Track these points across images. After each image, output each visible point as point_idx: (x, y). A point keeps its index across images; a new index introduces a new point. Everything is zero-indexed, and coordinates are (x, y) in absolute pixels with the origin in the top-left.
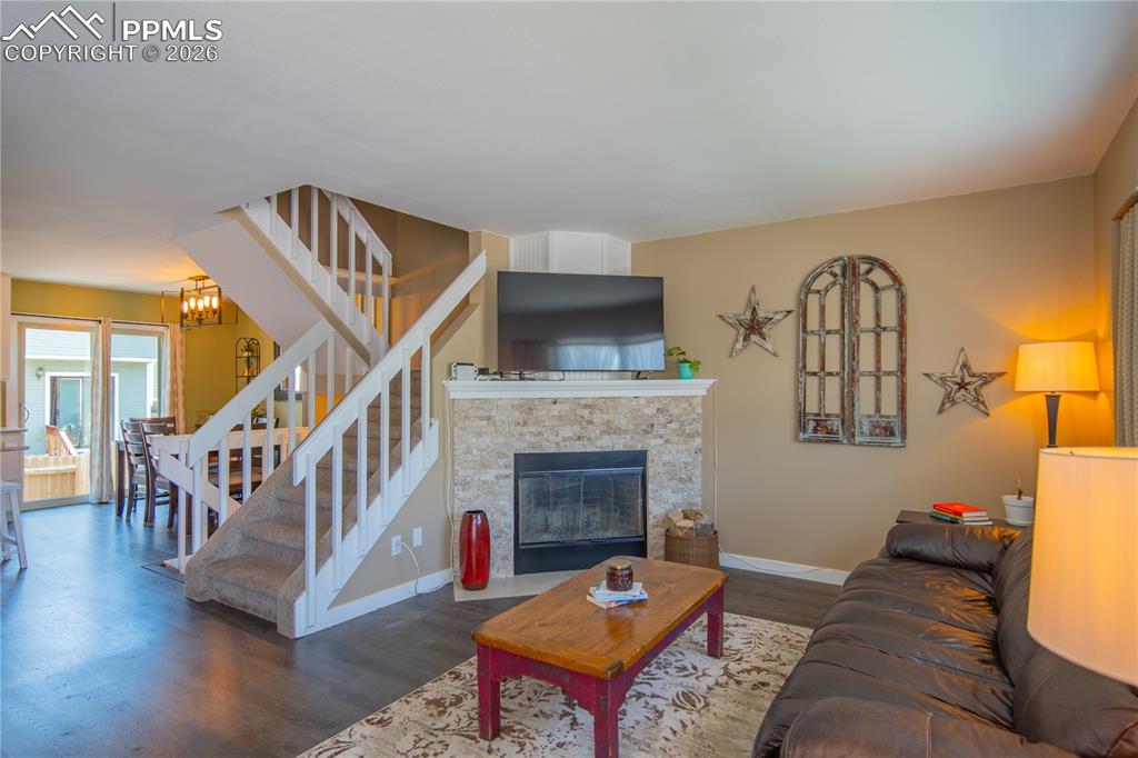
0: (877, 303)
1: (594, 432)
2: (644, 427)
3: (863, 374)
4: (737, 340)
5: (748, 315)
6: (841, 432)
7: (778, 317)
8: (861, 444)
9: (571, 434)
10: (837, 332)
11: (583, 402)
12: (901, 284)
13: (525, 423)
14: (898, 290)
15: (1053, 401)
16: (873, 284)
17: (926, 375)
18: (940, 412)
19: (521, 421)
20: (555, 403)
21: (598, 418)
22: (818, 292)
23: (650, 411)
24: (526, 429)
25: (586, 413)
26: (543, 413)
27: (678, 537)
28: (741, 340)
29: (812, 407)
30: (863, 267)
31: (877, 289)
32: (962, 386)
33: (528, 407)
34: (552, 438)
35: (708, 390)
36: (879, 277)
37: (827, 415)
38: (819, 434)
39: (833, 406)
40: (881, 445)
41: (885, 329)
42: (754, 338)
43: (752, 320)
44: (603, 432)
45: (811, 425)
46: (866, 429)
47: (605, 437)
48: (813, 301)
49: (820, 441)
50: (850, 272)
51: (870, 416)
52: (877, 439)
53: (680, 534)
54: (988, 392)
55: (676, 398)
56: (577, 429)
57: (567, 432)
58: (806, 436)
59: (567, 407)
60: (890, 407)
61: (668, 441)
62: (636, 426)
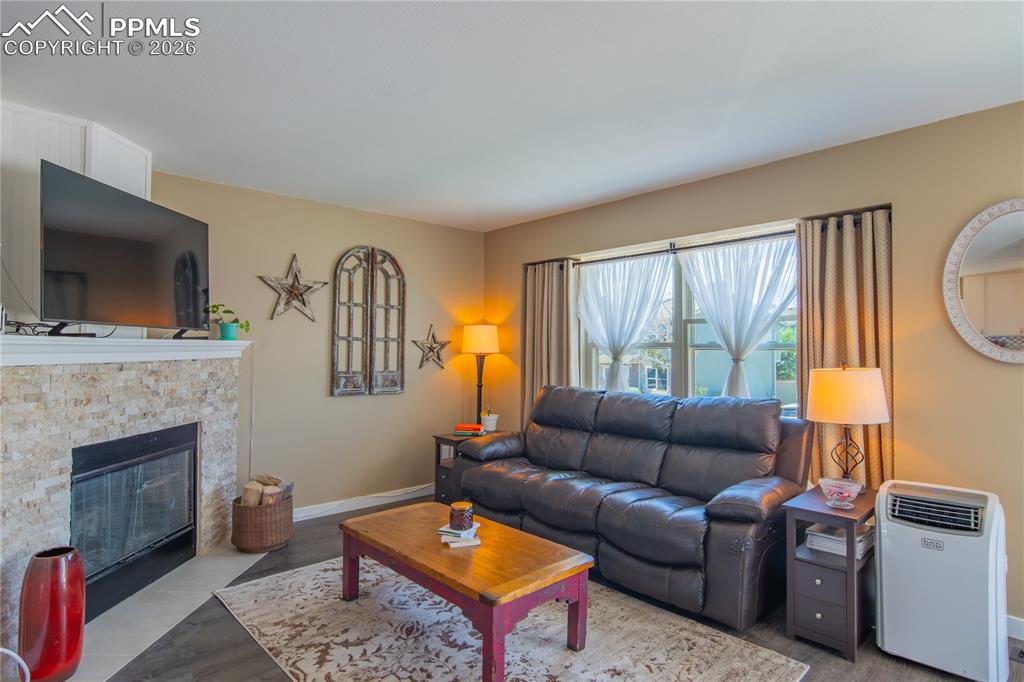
0: (387, 287)
1: (159, 404)
2: (199, 395)
3: (378, 340)
4: (277, 303)
5: (290, 281)
6: (364, 387)
7: (316, 286)
8: (378, 394)
9: (136, 411)
10: (361, 305)
11: (150, 367)
12: (403, 276)
13: (89, 401)
14: (399, 280)
15: (481, 359)
16: (385, 273)
17: (414, 342)
18: (421, 366)
19: (83, 398)
20: (121, 370)
21: (162, 387)
22: (348, 271)
23: (204, 376)
24: (88, 409)
25: (150, 381)
26: (108, 384)
27: (270, 506)
28: (282, 303)
29: (342, 367)
30: (379, 258)
31: (387, 276)
32: (431, 349)
33: (90, 376)
34: (118, 419)
35: (243, 352)
36: (388, 266)
37: (354, 373)
38: (348, 389)
39: (357, 366)
40: (390, 393)
41: (392, 307)
42: (295, 303)
43: (293, 286)
44: (168, 405)
45: (343, 381)
46: (380, 382)
47: (169, 411)
48: (344, 277)
49: (350, 394)
50: (371, 258)
51: (382, 372)
52: (386, 389)
53: (271, 501)
54: (443, 353)
55: (223, 360)
56: (143, 402)
57: (133, 409)
58: (339, 391)
59: (133, 374)
60: (393, 365)
61: (216, 409)
62: (194, 394)
